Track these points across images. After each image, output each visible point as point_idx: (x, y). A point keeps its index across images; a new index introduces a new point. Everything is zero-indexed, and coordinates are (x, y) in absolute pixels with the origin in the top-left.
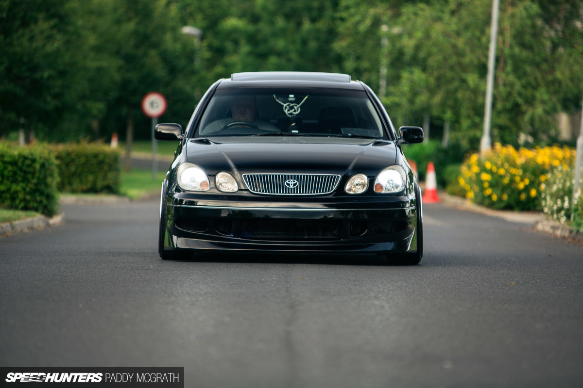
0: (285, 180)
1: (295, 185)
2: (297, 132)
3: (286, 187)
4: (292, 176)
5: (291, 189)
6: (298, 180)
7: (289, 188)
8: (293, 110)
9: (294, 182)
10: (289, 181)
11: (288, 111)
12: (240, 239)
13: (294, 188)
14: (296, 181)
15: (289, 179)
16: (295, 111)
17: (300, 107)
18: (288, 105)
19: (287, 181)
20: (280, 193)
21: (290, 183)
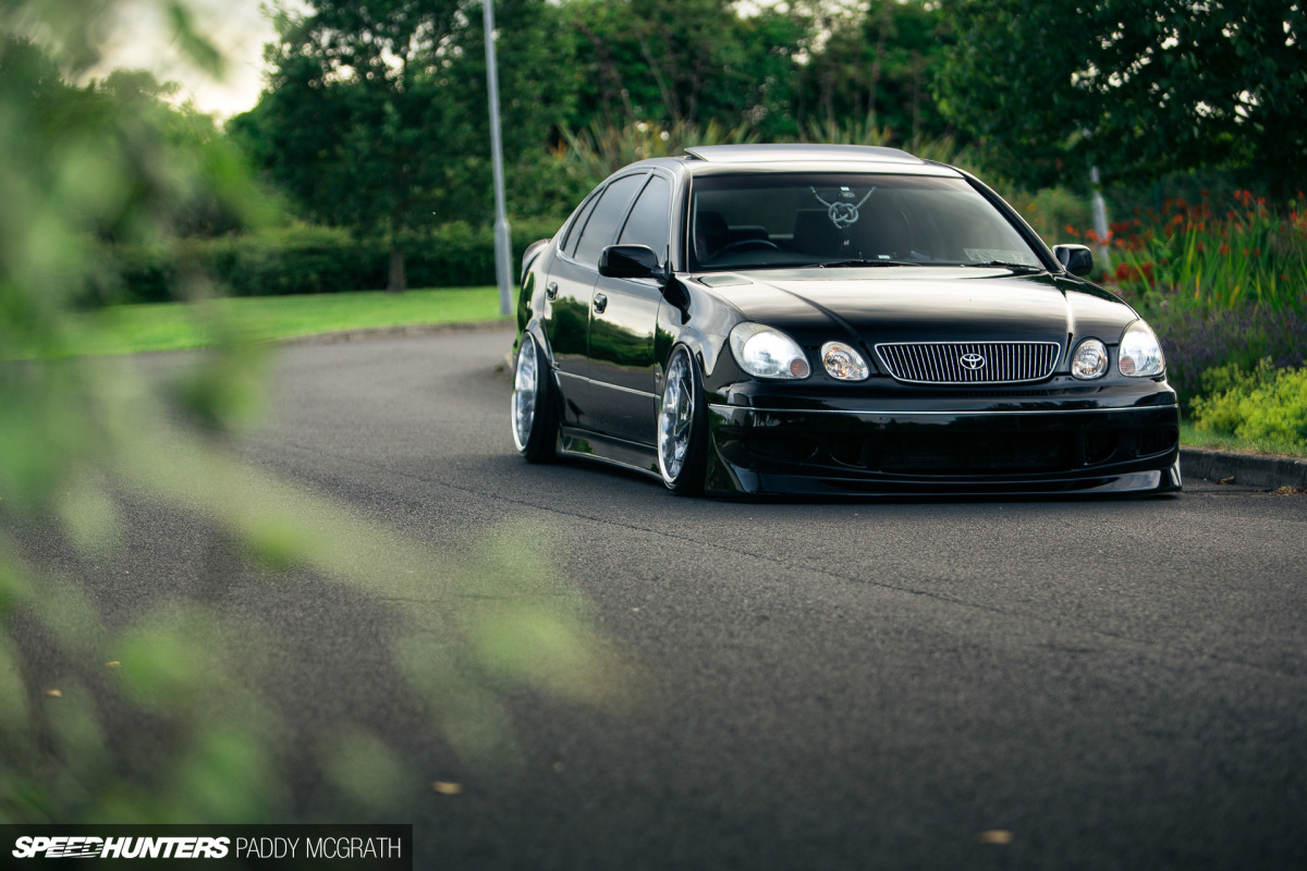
0: (960, 356)
1: (979, 363)
2: (888, 257)
3: (962, 368)
4: (970, 345)
5: (973, 371)
6: (982, 354)
7: (968, 371)
8: (846, 216)
9: (977, 357)
10: (968, 357)
11: (838, 217)
12: (880, 472)
13: (979, 371)
14: (980, 357)
15: (965, 352)
16: (849, 218)
17: (859, 210)
18: (837, 206)
19: (963, 357)
20: (953, 380)
21: (970, 360)
